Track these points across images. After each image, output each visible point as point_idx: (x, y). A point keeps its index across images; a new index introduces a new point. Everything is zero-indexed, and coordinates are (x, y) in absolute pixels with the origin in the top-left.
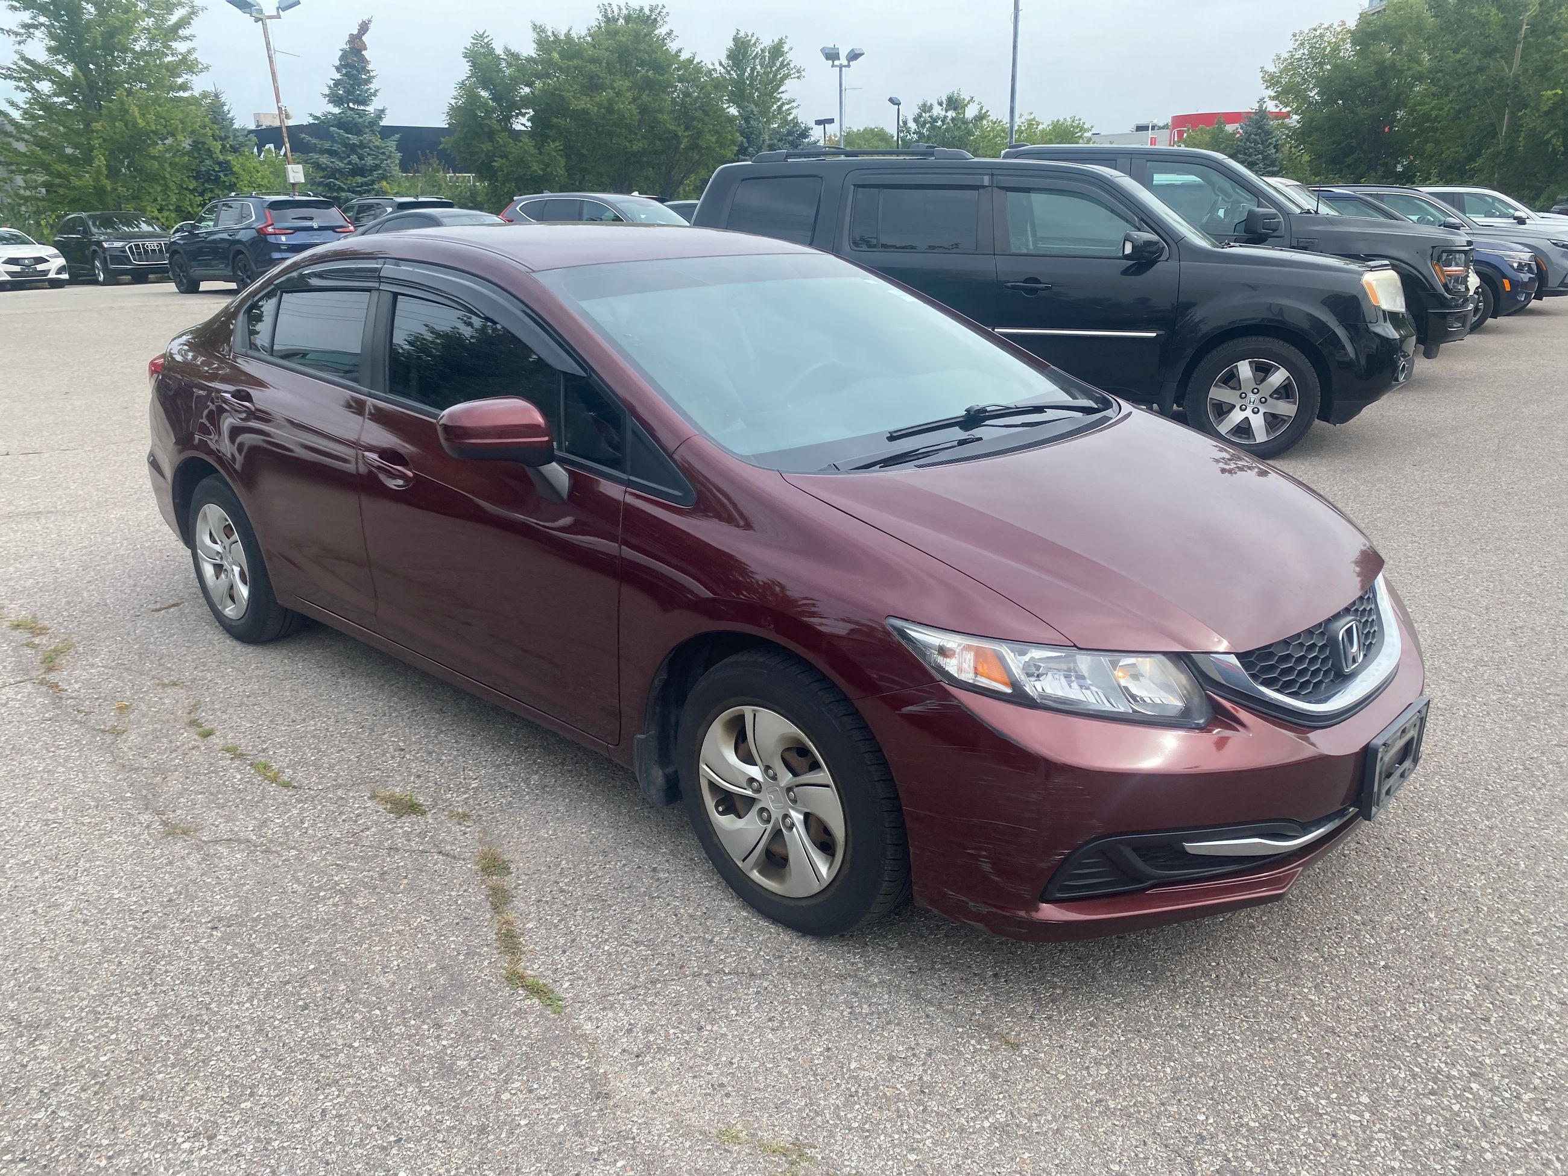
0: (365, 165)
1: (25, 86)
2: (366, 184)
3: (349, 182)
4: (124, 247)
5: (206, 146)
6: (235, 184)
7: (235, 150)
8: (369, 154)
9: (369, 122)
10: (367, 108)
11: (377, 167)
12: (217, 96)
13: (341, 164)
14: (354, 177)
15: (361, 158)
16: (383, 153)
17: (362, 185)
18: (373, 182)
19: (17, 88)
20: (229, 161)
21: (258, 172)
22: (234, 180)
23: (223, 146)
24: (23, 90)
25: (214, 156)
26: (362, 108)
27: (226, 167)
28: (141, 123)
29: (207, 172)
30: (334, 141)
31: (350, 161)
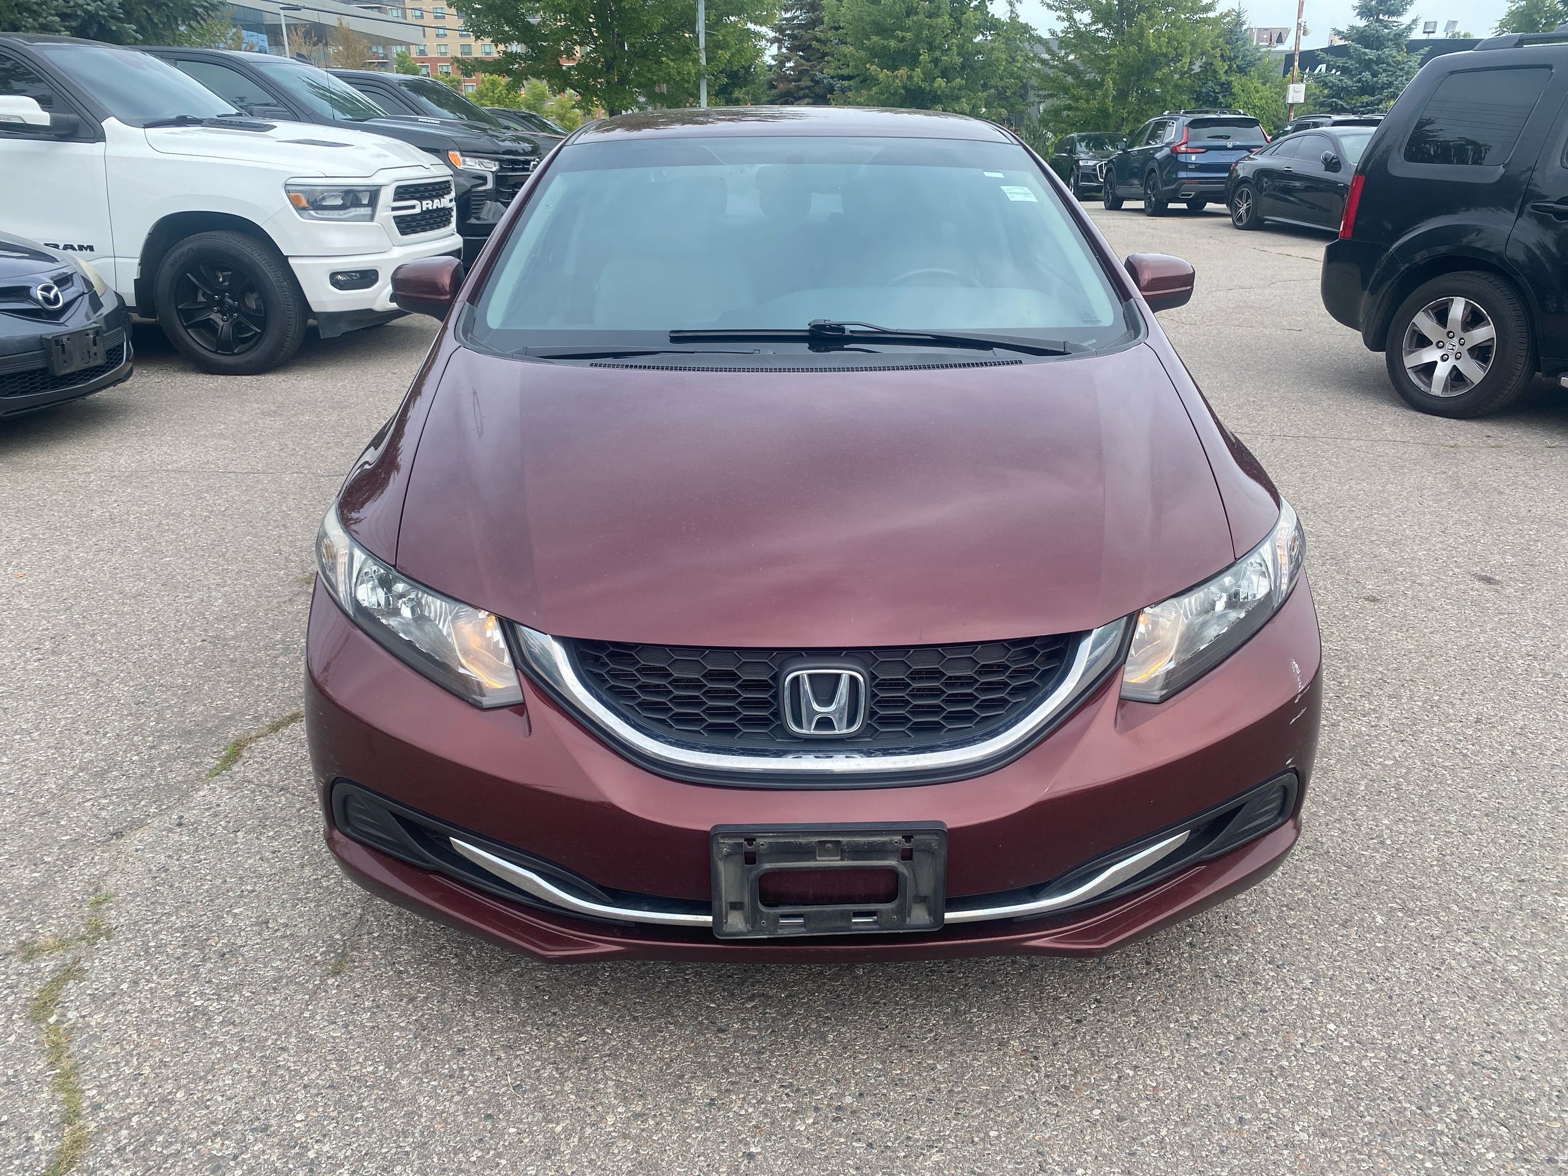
0: (1377, 82)
1: (1065, 16)
2: (1372, 104)
3: (1353, 102)
4: (1095, 165)
5: (1213, 67)
6: (1231, 105)
7: (1241, 70)
8: (1385, 71)
9: (1395, 35)
10: (1400, 19)
11: (1390, 84)
12: (1239, 15)
13: (1350, 83)
14: (1360, 96)
15: (1374, 75)
16: (1402, 69)
17: (1368, 104)
18: (1380, 102)
19: (1059, 18)
20: (1231, 82)
21: (1257, 92)
22: (1230, 101)
23: (1230, 67)
24: (1063, 19)
25: (1218, 77)
26: (1394, 19)
27: (1226, 87)
28: (1153, 46)
29: (1207, 94)
30: (1351, 58)
31: (1360, 78)
